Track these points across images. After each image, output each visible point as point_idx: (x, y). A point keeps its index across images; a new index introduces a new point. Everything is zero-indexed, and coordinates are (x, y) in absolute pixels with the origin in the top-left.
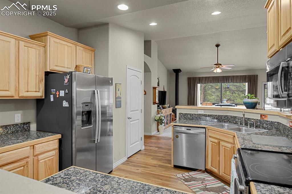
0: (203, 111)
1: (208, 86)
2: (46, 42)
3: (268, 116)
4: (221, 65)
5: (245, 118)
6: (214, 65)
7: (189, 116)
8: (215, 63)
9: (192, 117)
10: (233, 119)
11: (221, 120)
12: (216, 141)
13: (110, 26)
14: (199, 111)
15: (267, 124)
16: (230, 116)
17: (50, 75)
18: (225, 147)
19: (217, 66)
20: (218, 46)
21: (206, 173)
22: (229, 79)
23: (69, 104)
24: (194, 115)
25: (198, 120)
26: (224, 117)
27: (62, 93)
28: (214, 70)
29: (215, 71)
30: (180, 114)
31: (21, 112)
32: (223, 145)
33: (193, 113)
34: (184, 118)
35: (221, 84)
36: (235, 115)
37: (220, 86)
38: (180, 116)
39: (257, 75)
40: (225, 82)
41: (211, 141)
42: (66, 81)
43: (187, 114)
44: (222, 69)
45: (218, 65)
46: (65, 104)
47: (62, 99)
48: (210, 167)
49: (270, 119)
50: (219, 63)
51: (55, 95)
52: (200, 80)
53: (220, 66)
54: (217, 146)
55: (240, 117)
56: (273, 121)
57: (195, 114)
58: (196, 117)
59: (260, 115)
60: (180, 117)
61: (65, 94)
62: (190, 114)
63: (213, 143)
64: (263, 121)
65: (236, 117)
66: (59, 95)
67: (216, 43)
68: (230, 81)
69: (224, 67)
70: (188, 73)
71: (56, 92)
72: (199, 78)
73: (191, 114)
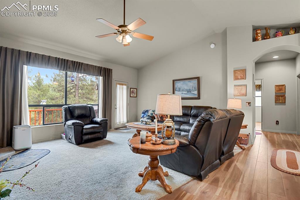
39: (112, 70)
52: (30, 58)
72: (29, 55)
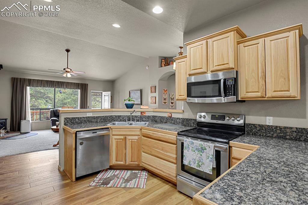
0: (91, 113)
3: (146, 112)
5: (132, 116)
7: (77, 120)
9: (81, 121)
10: (118, 118)
11: (107, 120)
12: (122, 137)
14: (88, 113)
15: (145, 118)
16: (114, 116)
18: (132, 140)
20: (68, 51)
21: (108, 170)
22: (64, 84)
24: (82, 118)
25: (87, 123)
26: (110, 117)
30: (66, 119)
32: (129, 139)
33: (81, 117)
34: (71, 124)
35: (55, 89)
36: (119, 115)
38: (66, 121)
39: (87, 84)
41: (115, 139)
43: (74, 118)
48: (115, 163)
49: (147, 114)
52: (30, 82)
54: (124, 142)
55: (125, 116)
56: (149, 115)
57: (84, 117)
58: (85, 121)
59: (140, 113)
60: (66, 123)
62: (78, 118)
63: (118, 140)
64: (143, 116)
65: (120, 116)
67: (66, 48)
68: (65, 87)
72: (30, 80)
73: (80, 118)
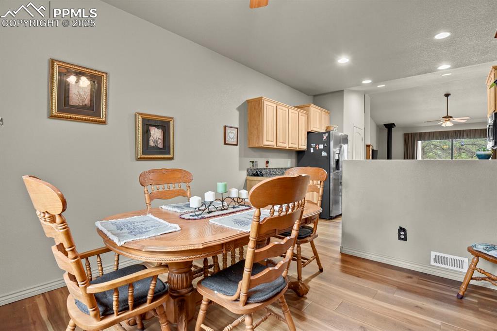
1: (428, 147)
2: (308, 111)
4: (451, 117)
6: (443, 118)
8: (444, 116)
13: (345, 92)
17: (310, 134)
19: (447, 119)
20: (447, 95)
22: (463, 133)
23: (328, 154)
27: (321, 146)
28: (442, 124)
29: (444, 125)
31: (290, 160)
35: (452, 141)
37: (451, 145)
40: (459, 137)
42: (325, 138)
44: (452, 122)
45: (448, 117)
46: (324, 154)
47: (322, 150)
50: (449, 115)
51: (314, 149)
53: (451, 119)
61: (324, 146)
66: (319, 148)
67: (445, 93)
69: (456, 120)
70: (404, 127)
71: (316, 145)
